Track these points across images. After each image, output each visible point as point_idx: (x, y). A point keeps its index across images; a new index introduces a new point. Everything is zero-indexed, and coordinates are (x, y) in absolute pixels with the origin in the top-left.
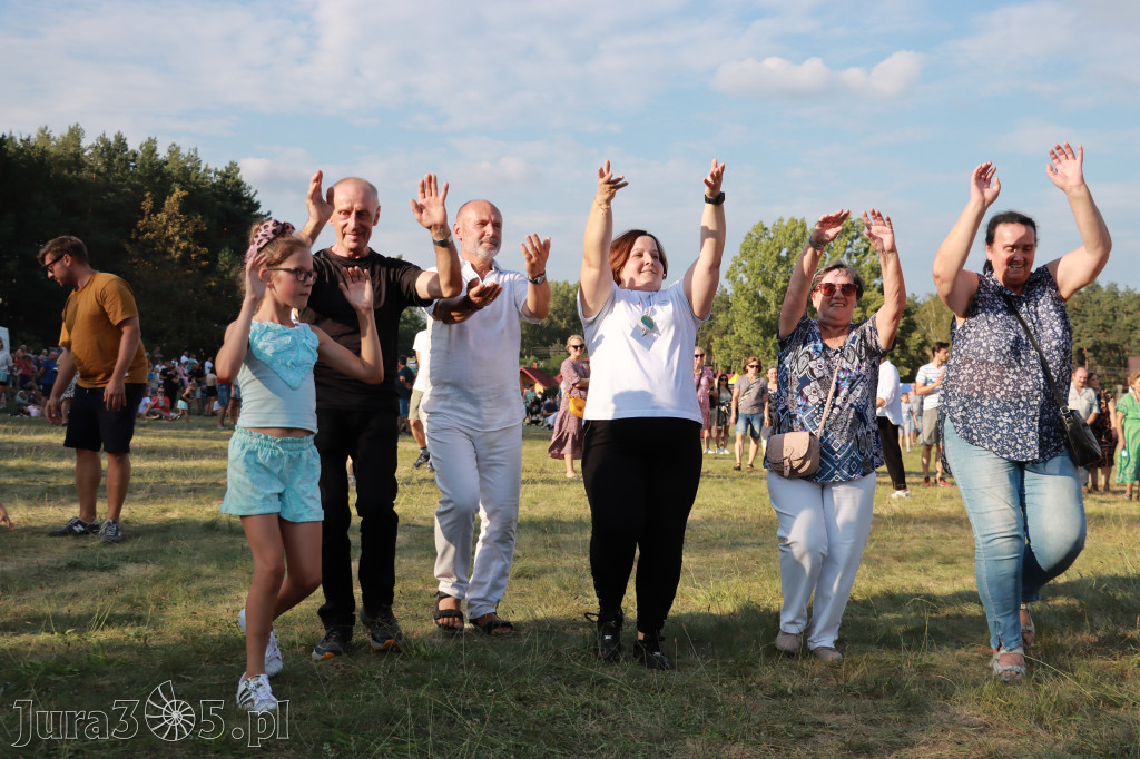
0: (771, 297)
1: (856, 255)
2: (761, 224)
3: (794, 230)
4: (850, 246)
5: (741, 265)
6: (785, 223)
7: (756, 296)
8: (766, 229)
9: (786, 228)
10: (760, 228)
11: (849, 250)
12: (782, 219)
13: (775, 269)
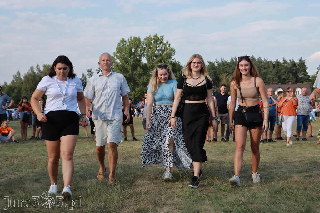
0: (129, 68)
1: (161, 50)
2: (123, 39)
3: (136, 41)
4: (159, 47)
5: (117, 56)
6: (132, 39)
7: (124, 67)
8: (126, 41)
9: (133, 41)
10: (123, 41)
11: (158, 49)
12: (131, 37)
13: (130, 57)
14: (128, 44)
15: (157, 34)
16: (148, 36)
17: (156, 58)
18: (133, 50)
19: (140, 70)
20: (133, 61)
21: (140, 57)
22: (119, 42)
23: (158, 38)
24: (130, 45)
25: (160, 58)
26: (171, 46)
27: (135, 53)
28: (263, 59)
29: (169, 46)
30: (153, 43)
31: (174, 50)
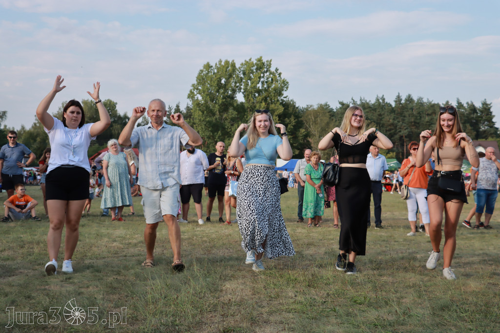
0: (217, 108)
1: (267, 82)
2: (208, 64)
3: (228, 67)
4: (263, 77)
5: (197, 89)
6: (223, 63)
7: (207, 107)
8: (212, 67)
9: (224, 67)
10: (208, 66)
11: (262, 80)
12: (220, 61)
13: (218, 91)
14: (216, 71)
15: (261, 57)
16: (248, 60)
17: (259, 95)
18: (223, 81)
19: (232, 113)
20: (223, 98)
21: (234, 91)
22: (202, 68)
23: (263, 64)
24: (218, 72)
25: (264, 94)
26: (282, 76)
27: (225, 85)
28: (425, 100)
29: (280, 76)
30: (255, 71)
31: (287, 83)
